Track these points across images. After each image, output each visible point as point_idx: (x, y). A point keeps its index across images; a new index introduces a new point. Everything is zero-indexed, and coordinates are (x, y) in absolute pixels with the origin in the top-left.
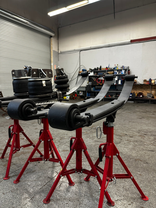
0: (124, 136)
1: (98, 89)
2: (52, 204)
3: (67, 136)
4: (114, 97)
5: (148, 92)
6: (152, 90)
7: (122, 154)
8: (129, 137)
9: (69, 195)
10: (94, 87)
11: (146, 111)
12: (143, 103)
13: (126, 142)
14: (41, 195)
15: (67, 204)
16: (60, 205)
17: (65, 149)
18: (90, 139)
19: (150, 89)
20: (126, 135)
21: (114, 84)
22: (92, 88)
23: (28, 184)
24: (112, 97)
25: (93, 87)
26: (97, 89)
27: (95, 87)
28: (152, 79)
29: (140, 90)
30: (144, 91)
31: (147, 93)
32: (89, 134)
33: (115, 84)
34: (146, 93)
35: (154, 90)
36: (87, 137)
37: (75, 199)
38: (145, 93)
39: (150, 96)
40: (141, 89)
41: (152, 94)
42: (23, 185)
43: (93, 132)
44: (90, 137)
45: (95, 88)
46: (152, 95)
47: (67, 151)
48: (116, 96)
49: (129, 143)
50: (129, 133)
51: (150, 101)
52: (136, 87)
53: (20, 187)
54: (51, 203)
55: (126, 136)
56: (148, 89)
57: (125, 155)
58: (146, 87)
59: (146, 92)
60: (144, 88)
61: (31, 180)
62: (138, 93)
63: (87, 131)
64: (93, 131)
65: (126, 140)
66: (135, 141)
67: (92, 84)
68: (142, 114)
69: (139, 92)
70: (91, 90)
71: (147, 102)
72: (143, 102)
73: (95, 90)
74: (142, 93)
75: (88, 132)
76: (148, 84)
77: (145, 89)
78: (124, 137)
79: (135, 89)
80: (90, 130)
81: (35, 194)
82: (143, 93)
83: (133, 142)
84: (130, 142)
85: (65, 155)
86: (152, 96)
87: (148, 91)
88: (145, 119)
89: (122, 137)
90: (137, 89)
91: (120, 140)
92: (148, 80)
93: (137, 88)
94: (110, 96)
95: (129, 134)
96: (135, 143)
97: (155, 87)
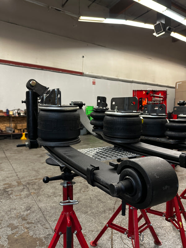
5: (6, 126)
6: (11, 123)
19: (7, 122)
28: (9, 110)
39: (11, 130)
46: (13, 128)
56: (5, 121)
58: (3, 119)
59: (3, 126)
71: (8, 138)
76: (6, 116)
92: (4, 110)
97: (14, 120)
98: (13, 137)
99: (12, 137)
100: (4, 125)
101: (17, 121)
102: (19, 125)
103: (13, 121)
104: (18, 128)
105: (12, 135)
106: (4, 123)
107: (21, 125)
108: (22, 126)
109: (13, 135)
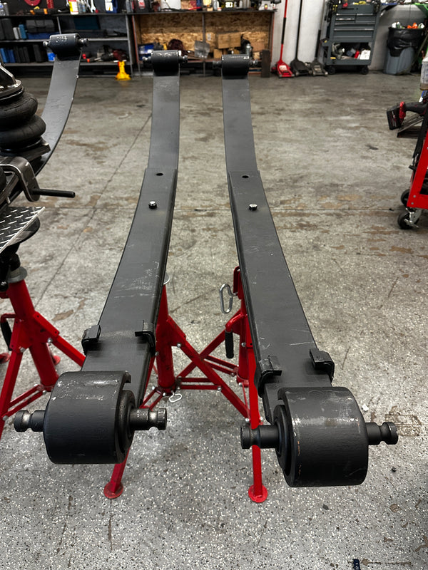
0: (194, 216)
1: (38, 33)
2: (131, 492)
3: (34, 259)
4: (99, 58)
5: (196, 37)
6: (207, 29)
7: (216, 278)
8: (205, 216)
9: (156, 446)
10: (21, 26)
11: (209, 109)
12: (187, 76)
13: (207, 235)
14: (87, 483)
15: (166, 471)
16: (153, 482)
17: (61, 311)
18: (114, 252)
19: (200, 28)
20: (196, 210)
21: (88, 10)
22: (15, 29)
23: (27, 470)
24: (95, 61)
25: (17, 26)
26: (35, 31)
27: (24, 23)
29: (174, 32)
30: (186, 35)
31: (193, 43)
32: (100, 234)
33: (93, 8)
34: (191, 41)
35: (211, 28)
36: (100, 246)
37: (177, 451)
38: (188, 40)
39: (203, 52)
40: (174, 26)
41: (207, 42)
42: (15, 478)
43: (106, 223)
44: (109, 244)
45: (26, 28)
46: (208, 46)
47: (69, 316)
48: (105, 57)
49: (216, 236)
50: (201, 202)
51: (204, 67)
52: (160, 20)
53: (9, 490)
54: (128, 490)
55: (200, 216)
56: (194, 28)
57: (221, 277)
58: (190, 19)
59: (189, 38)
60: (185, 25)
61: (26, 454)
62: (169, 40)
63: (88, 222)
64: (106, 218)
65: (203, 229)
66: (225, 227)
67: (10, 12)
68: (202, 122)
69: (171, 38)
70: (15, 39)
71: (197, 71)
72: (188, 72)
73: (28, 39)
74: (180, 42)
75: (89, 225)
76: (195, 10)
77: (186, 29)
78: (195, 219)
79: (158, 29)
80: (95, 217)
81: (70, 488)
82: (182, 40)
83: (222, 230)
84: (215, 231)
85: (73, 331)
86: (208, 51)
87: (195, 34)
88: (217, 139)
89: (189, 221)
90: (164, 29)
91: (191, 234)
93: (163, 26)
94: (87, 58)
95: (202, 206)
96: (227, 233)
97: (214, 20)
98: (206, 68)
99: (204, 71)
100: (192, 36)
101: (221, 25)
102: (222, 39)
103: (213, 24)
104: (221, 46)
105: (204, 64)
106: (193, 31)
107: (226, 36)
108: (230, 40)
109: (207, 64)
